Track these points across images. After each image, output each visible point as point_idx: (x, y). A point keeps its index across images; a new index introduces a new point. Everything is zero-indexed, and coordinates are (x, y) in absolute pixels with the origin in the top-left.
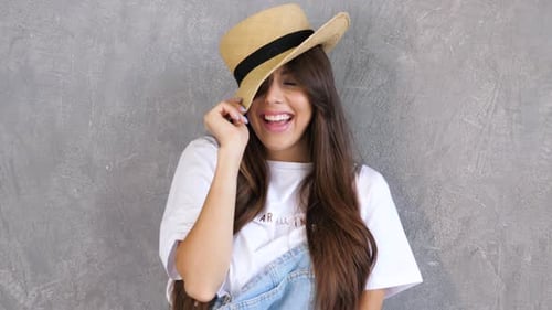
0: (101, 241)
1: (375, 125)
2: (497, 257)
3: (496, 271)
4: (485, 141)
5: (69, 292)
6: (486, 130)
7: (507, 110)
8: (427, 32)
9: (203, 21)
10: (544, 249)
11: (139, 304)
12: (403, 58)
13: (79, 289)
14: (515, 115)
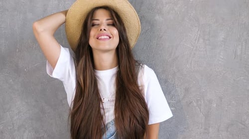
0: (24, 103)
1: (145, 48)
2: (201, 105)
3: (200, 110)
4: (195, 54)
5: (10, 126)
6: (195, 48)
7: (204, 39)
8: (167, 6)
9: (67, 3)
10: (221, 101)
11: (42, 131)
12: (157, 17)
13: (15, 125)
14: (207, 42)
